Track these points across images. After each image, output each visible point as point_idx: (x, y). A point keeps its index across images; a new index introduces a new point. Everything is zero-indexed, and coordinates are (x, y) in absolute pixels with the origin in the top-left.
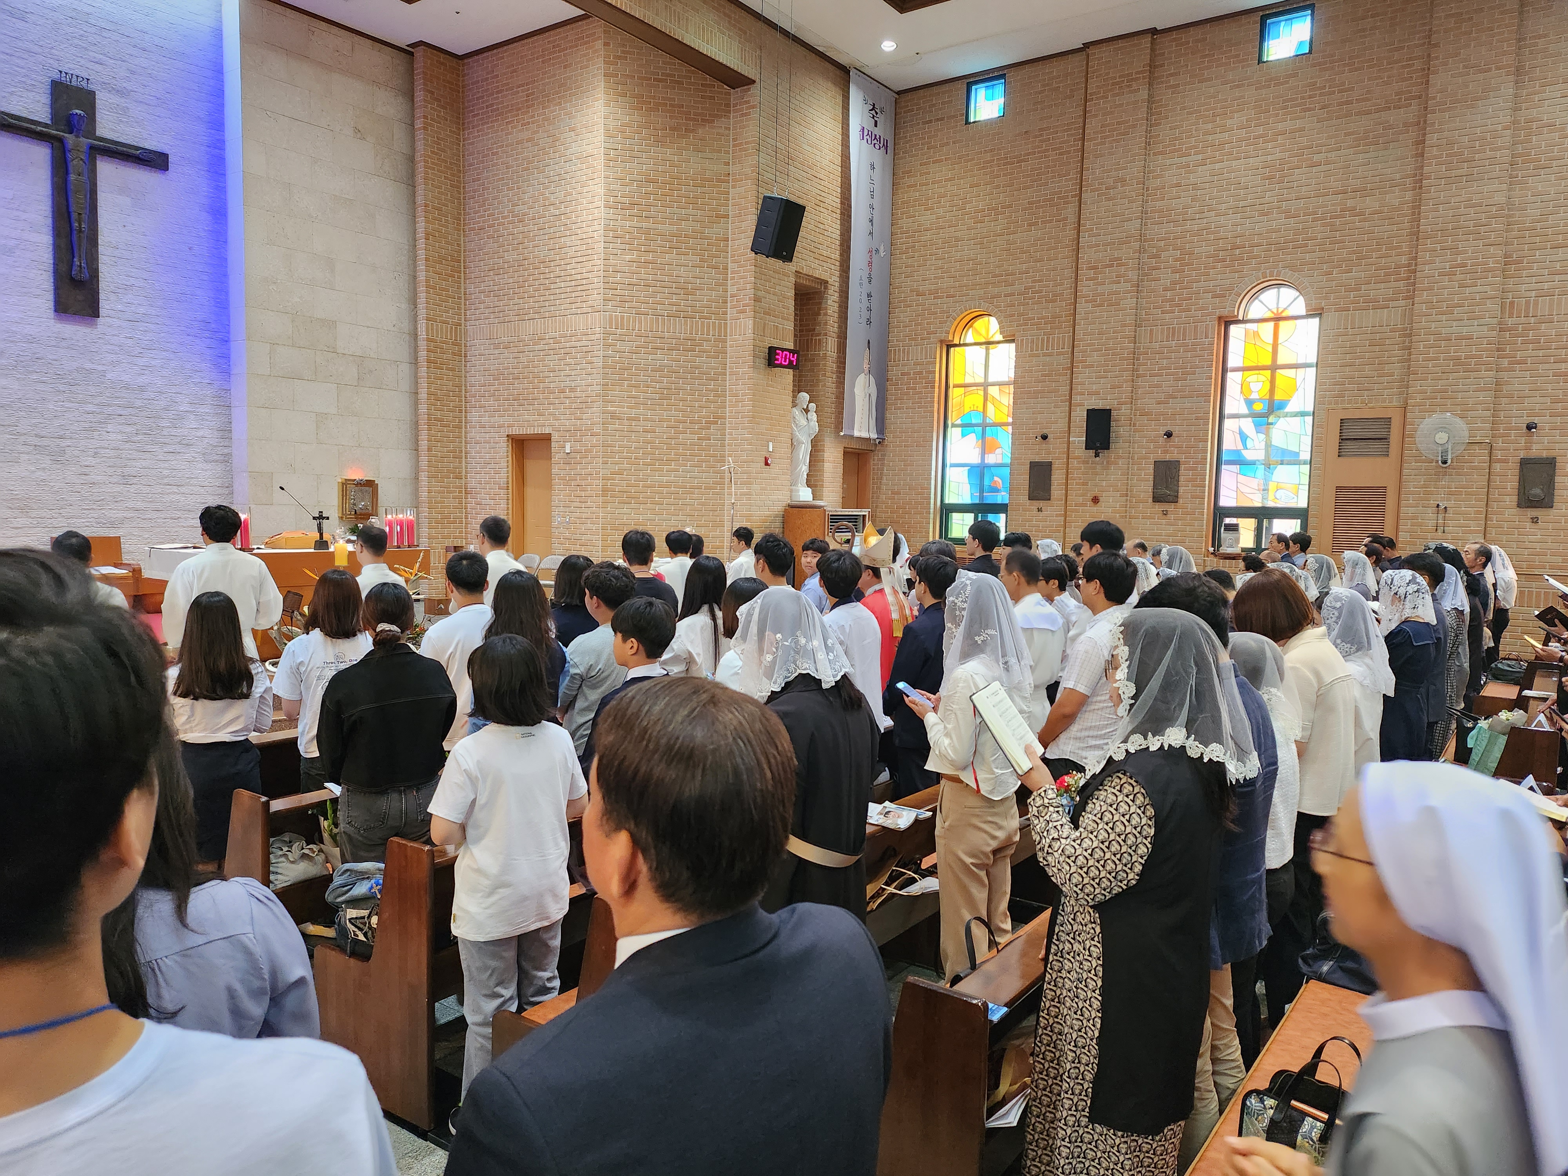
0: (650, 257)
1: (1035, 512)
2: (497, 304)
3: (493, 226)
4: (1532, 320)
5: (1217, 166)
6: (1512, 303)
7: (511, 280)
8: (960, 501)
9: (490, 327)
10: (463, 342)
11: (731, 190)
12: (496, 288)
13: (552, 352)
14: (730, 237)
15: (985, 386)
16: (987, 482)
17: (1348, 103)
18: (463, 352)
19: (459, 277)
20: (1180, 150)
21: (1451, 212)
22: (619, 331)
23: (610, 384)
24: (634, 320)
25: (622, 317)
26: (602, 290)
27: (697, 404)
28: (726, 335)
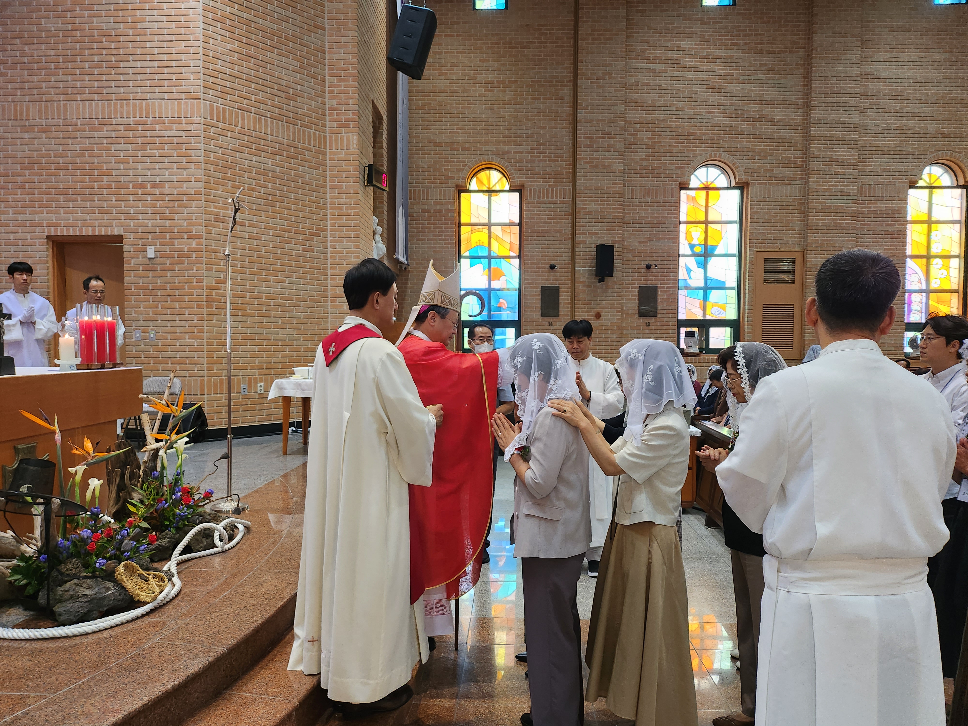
0: (251, 51)
1: (547, 326)
4: (873, 199)
6: (862, 187)
7: (52, 52)
9: (16, 105)
12: (26, 60)
15: (489, 225)
16: (493, 303)
20: (648, 59)
22: (221, 125)
23: (212, 182)
24: (237, 116)
25: (224, 110)
26: (201, 76)
27: (301, 214)
28: (325, 148)
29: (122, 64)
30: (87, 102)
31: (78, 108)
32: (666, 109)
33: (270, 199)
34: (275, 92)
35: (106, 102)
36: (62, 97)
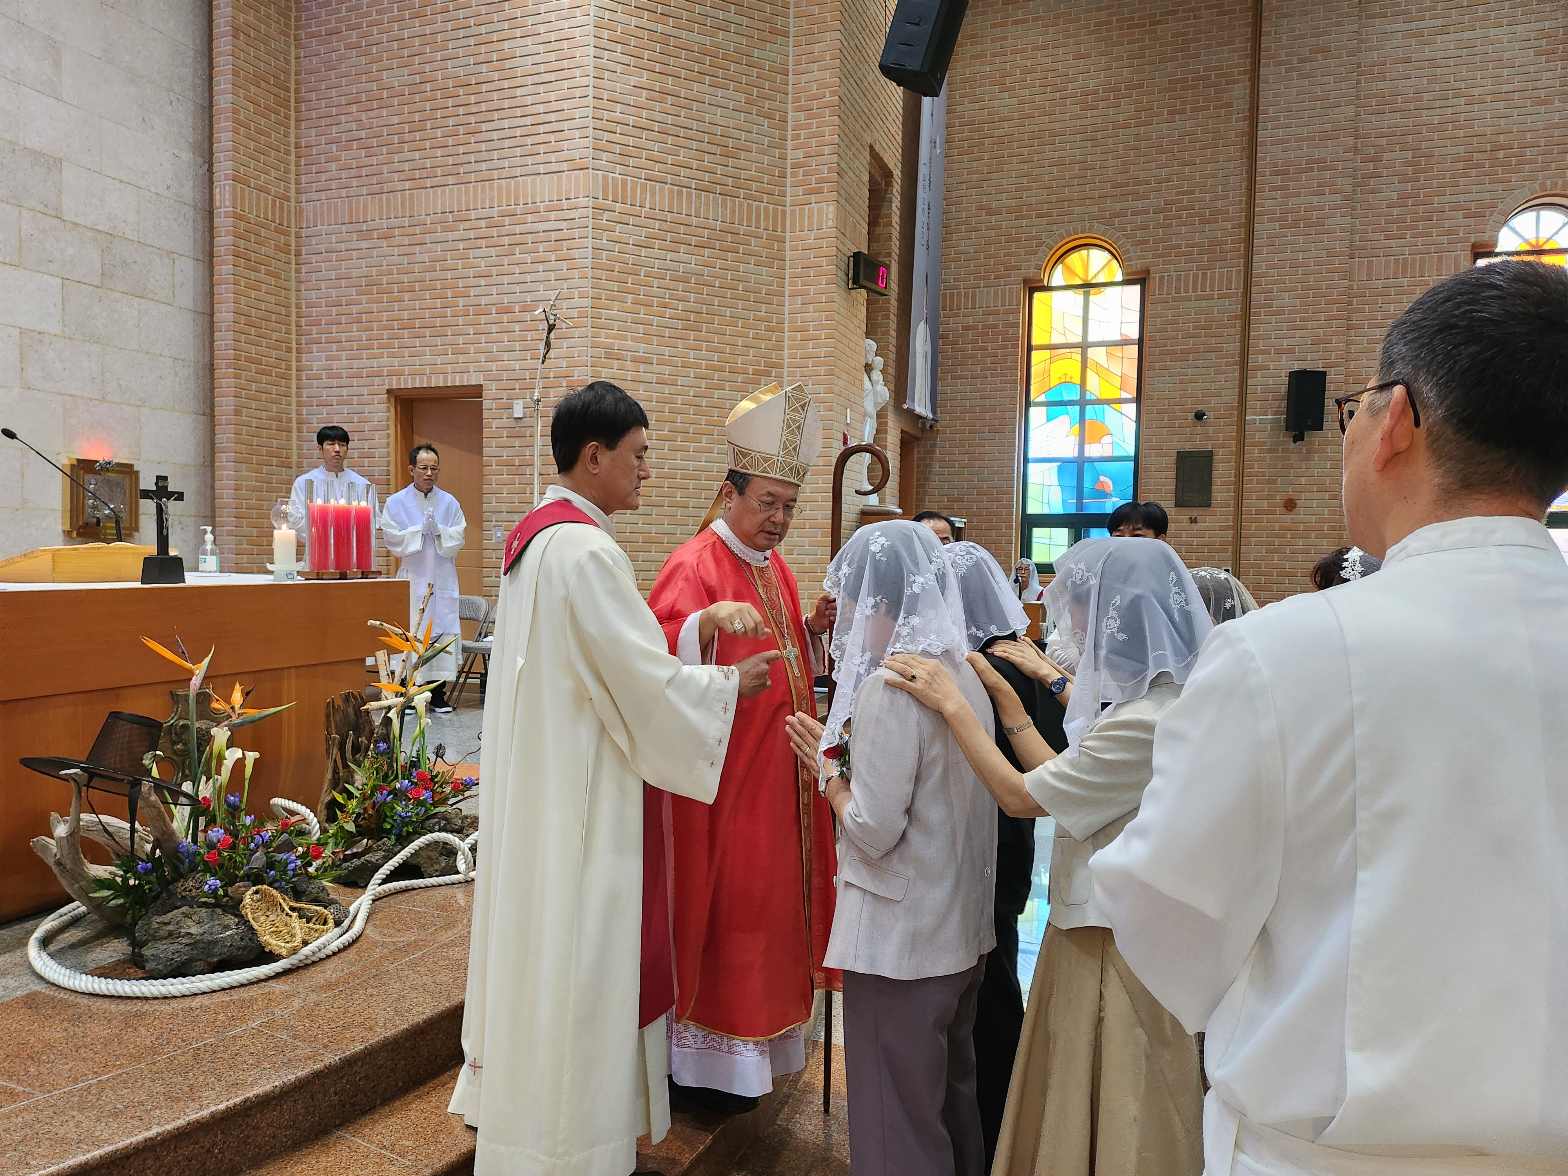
0: (669, 84)
1: (1186, 524)
2: (368, 161)
3: (359, 27)
5: (1467, 35)
7: (395, 120)
8: (1046, 511)
9: (350, 202)
10: (293, 230)
12: (363, 134)
13: (483, 243)
15: (1084, 346)
16: (1087, 484)
18: (293, 248)
19: (287, 117)
22: (618, 207)
23: (603, 297)
24: (643, 191)
25: (624, 183)
26: (590, 132)
27: (740, 341)
28: (783, 230)
29: (484, 127)
30: (439, 189)
31: (427, 200)
32: (1444, 103)
33: (692, 319)
35: (463, 186)
36: (407, 185)
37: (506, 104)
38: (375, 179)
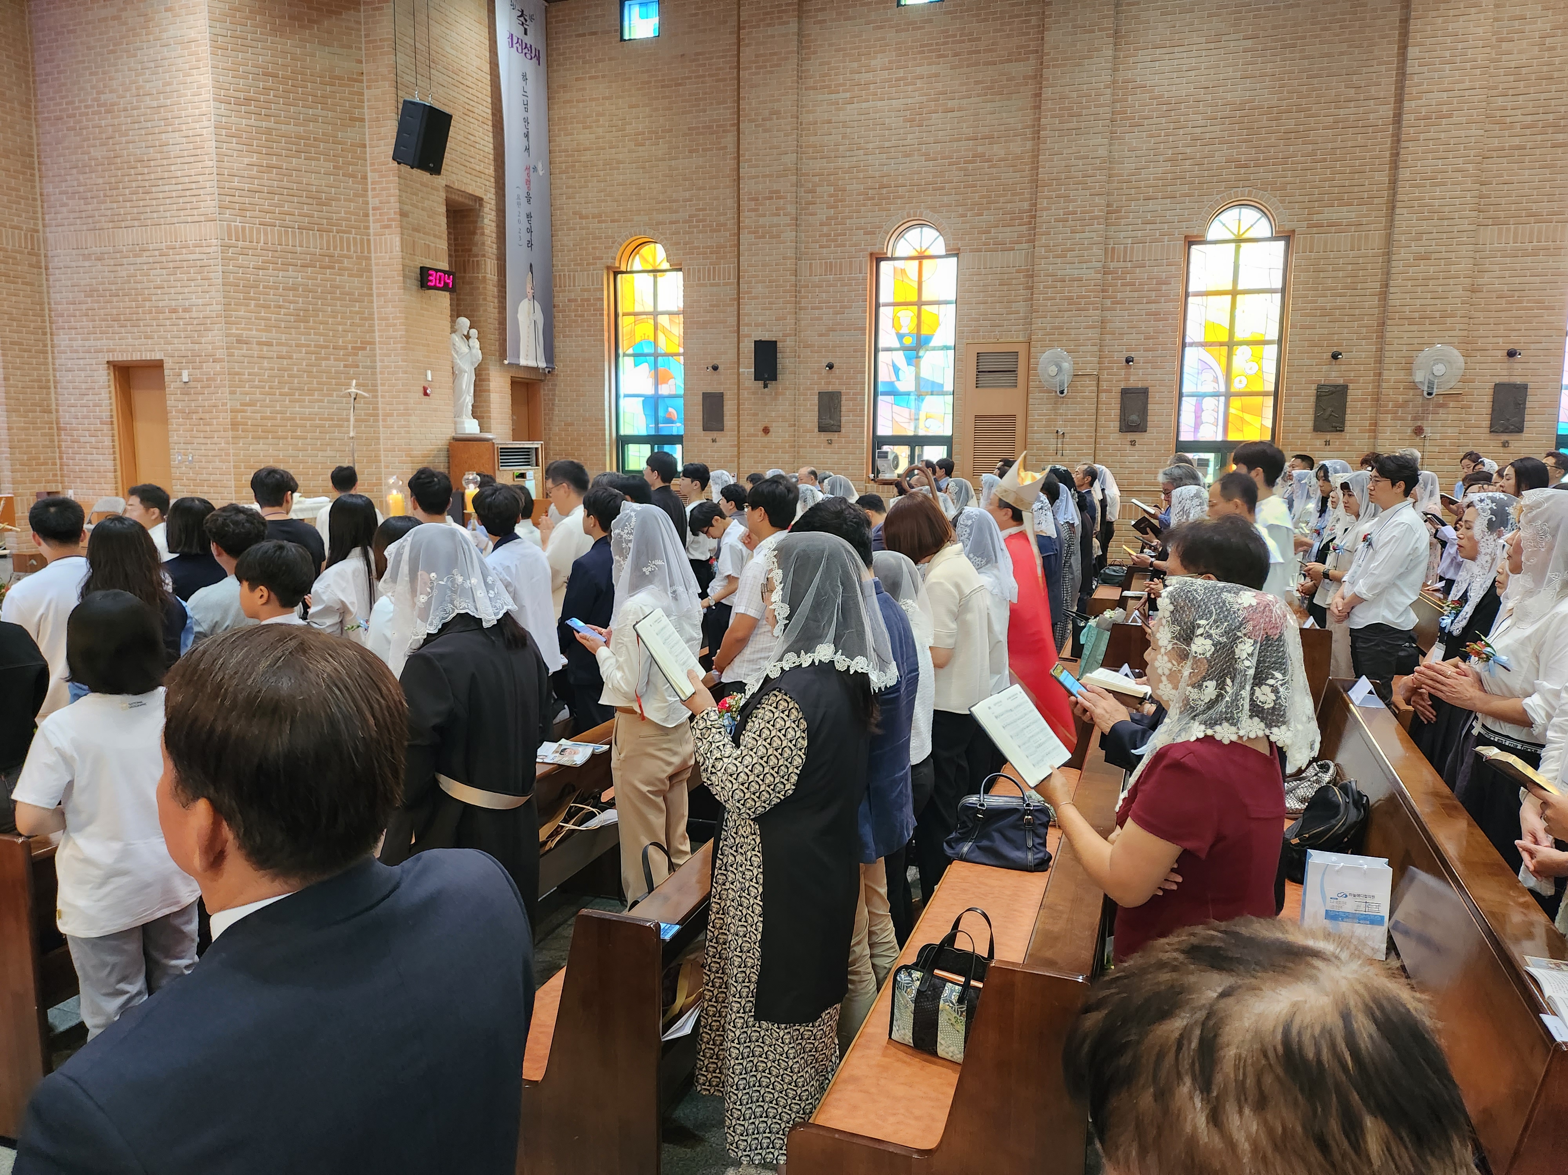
0: (274, 160)
1: (710, 443)
2: (83, 207)
3: (74, 116)
4: (1129, 264)
5: (864, 105)
6: (1113, 249)
7: (100, 181)
8: (636, 433)
9: (77, 234)
10: (42, 252)
11: (365, 91)
12: (81, 189)
13: (158, 266)
14: (367, 143)
15: (655, 315)
16: (661, 413)
17: (979, 52)
18: (43, 263)
19: (32, 175)
20: (829, 87)
21: (1064, 163)
22: (240, 243)
23: (233, 304)
24: (259, 232)
25: (243, 228)
26: (217, 196)
27: (340, 328)
28: (369, 252)
29: (154, 189)
30: (130, 229)
31: (123, 235)
32: (851, 153)
33: (302, 315)
34: (304, 199)
35: (143, 228)
36: (111, 225)
37: (166, 175)
38: (90, 220)
